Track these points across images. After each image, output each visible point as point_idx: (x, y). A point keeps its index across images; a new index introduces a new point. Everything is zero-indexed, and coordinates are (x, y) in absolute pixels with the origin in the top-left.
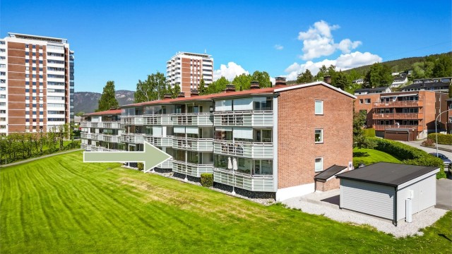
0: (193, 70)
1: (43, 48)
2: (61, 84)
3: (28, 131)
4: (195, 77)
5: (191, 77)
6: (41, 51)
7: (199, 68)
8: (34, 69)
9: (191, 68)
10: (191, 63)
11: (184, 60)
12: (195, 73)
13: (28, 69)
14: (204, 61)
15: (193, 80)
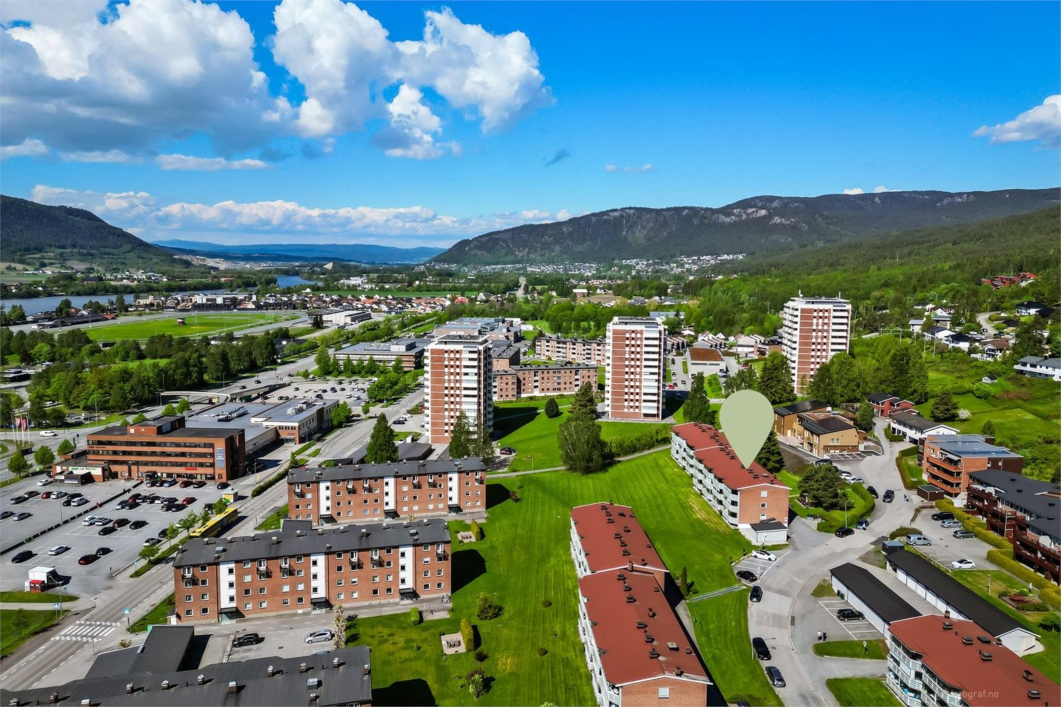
0: (817, 324)
1: (641, 332)
2: (655, 367)
3: (626, 410)
4: (820, 334)
5: (814, 334)
6: (639, 335)
7: (826, 321)
8: (633, 352)
9: (815, 321)
10: (815, 314)
11: (803, 311)
12: (820, 327)
13: (627, 352)
14: (835, 311)
15: (817, 337)
